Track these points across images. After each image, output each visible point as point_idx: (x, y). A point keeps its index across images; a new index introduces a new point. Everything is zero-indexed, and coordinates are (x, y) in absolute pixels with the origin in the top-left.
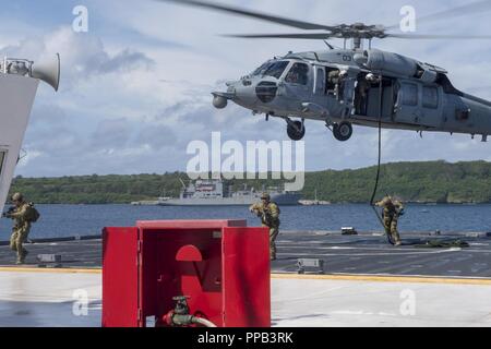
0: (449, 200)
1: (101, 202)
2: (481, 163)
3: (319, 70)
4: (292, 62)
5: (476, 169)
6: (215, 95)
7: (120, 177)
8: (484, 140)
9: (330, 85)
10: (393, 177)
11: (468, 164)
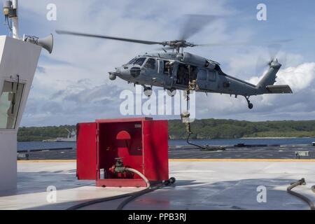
0: (198, 137)
1: (27, 141)
2: (213, 120)
3: (161, 62)
4: (148, 58)
5: (210, 123)
6: (110, 73)
7: (37, 128)
8: (236, 97)
9: (166, 69)
10: (172, 127)
11: (206, 120)
